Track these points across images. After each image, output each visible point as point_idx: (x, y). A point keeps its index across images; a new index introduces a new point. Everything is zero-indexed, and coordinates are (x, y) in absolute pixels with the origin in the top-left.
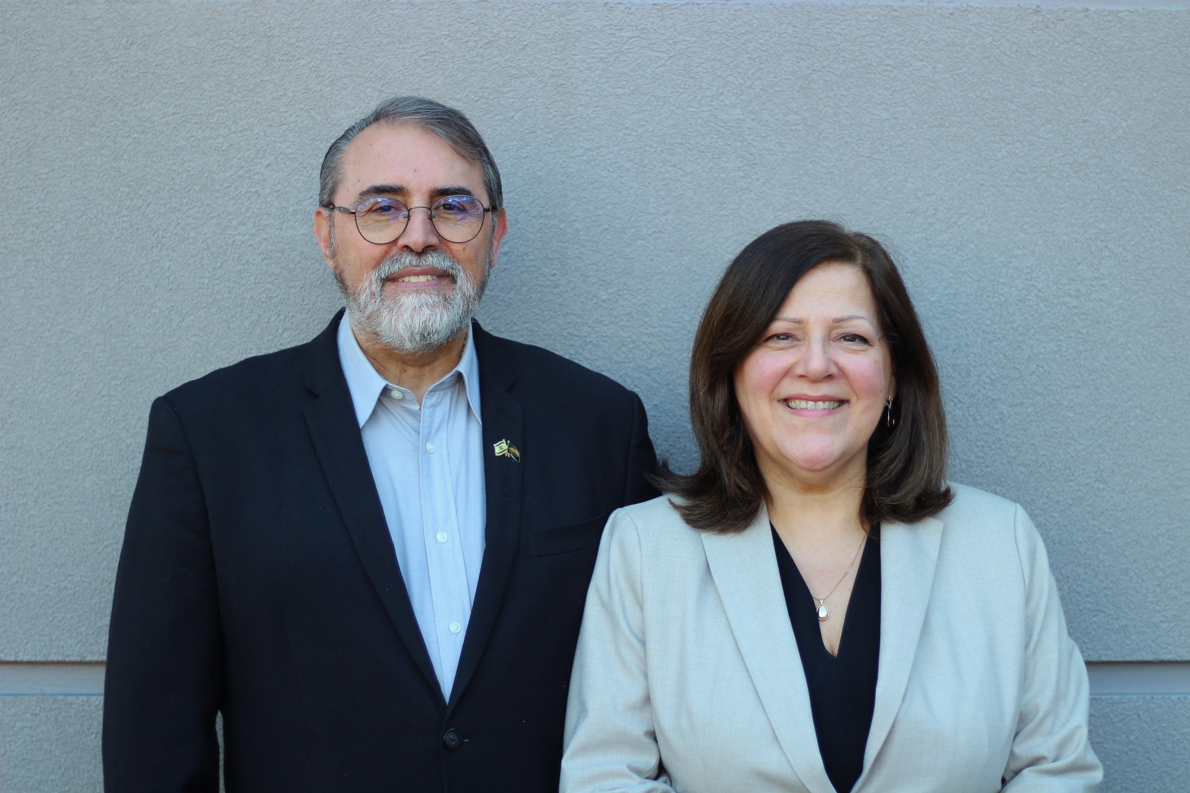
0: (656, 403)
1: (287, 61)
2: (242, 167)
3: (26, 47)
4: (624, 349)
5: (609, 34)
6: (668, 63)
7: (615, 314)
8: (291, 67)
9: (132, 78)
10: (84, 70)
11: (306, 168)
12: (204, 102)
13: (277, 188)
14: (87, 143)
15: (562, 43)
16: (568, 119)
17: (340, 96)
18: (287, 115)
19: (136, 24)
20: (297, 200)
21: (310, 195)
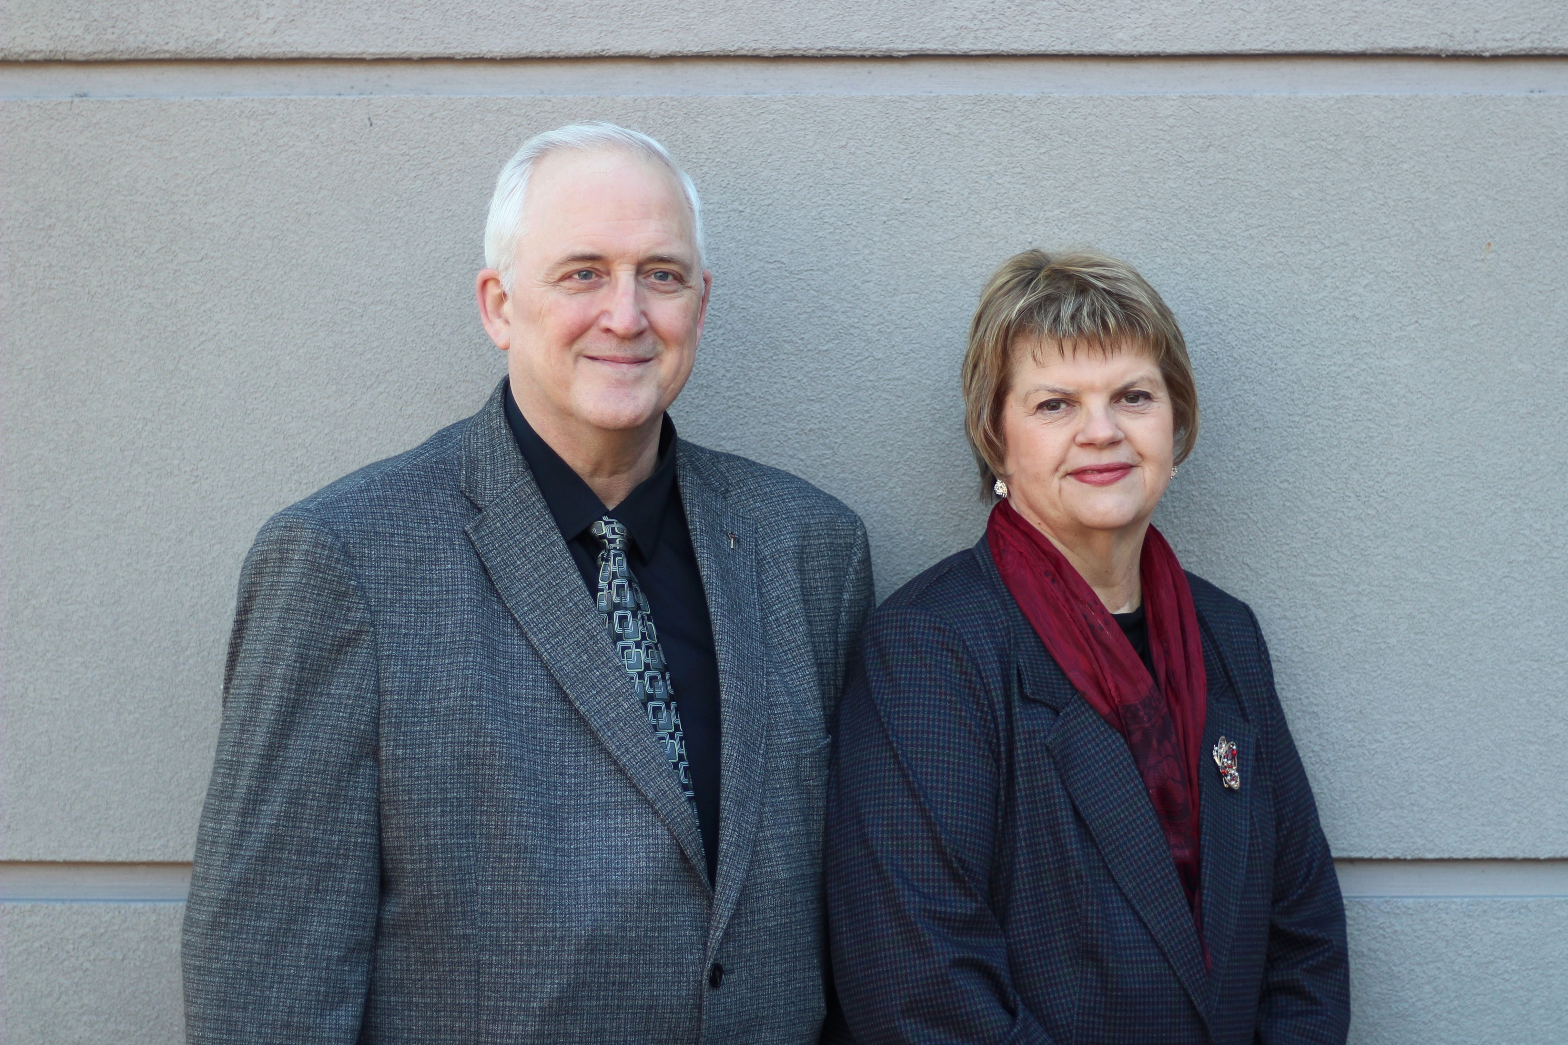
1: (1388, 165)
2: (1338, 287)
3: (1087, 149)
8: (1392, 173)
10: (1155, 176)
12: (1292, 212)
13: (1377, 311)
17: (1448, 206)
18: (1388, 227)
19: (1213, 123)
20: (1400, 325)
21: (1415, 319)
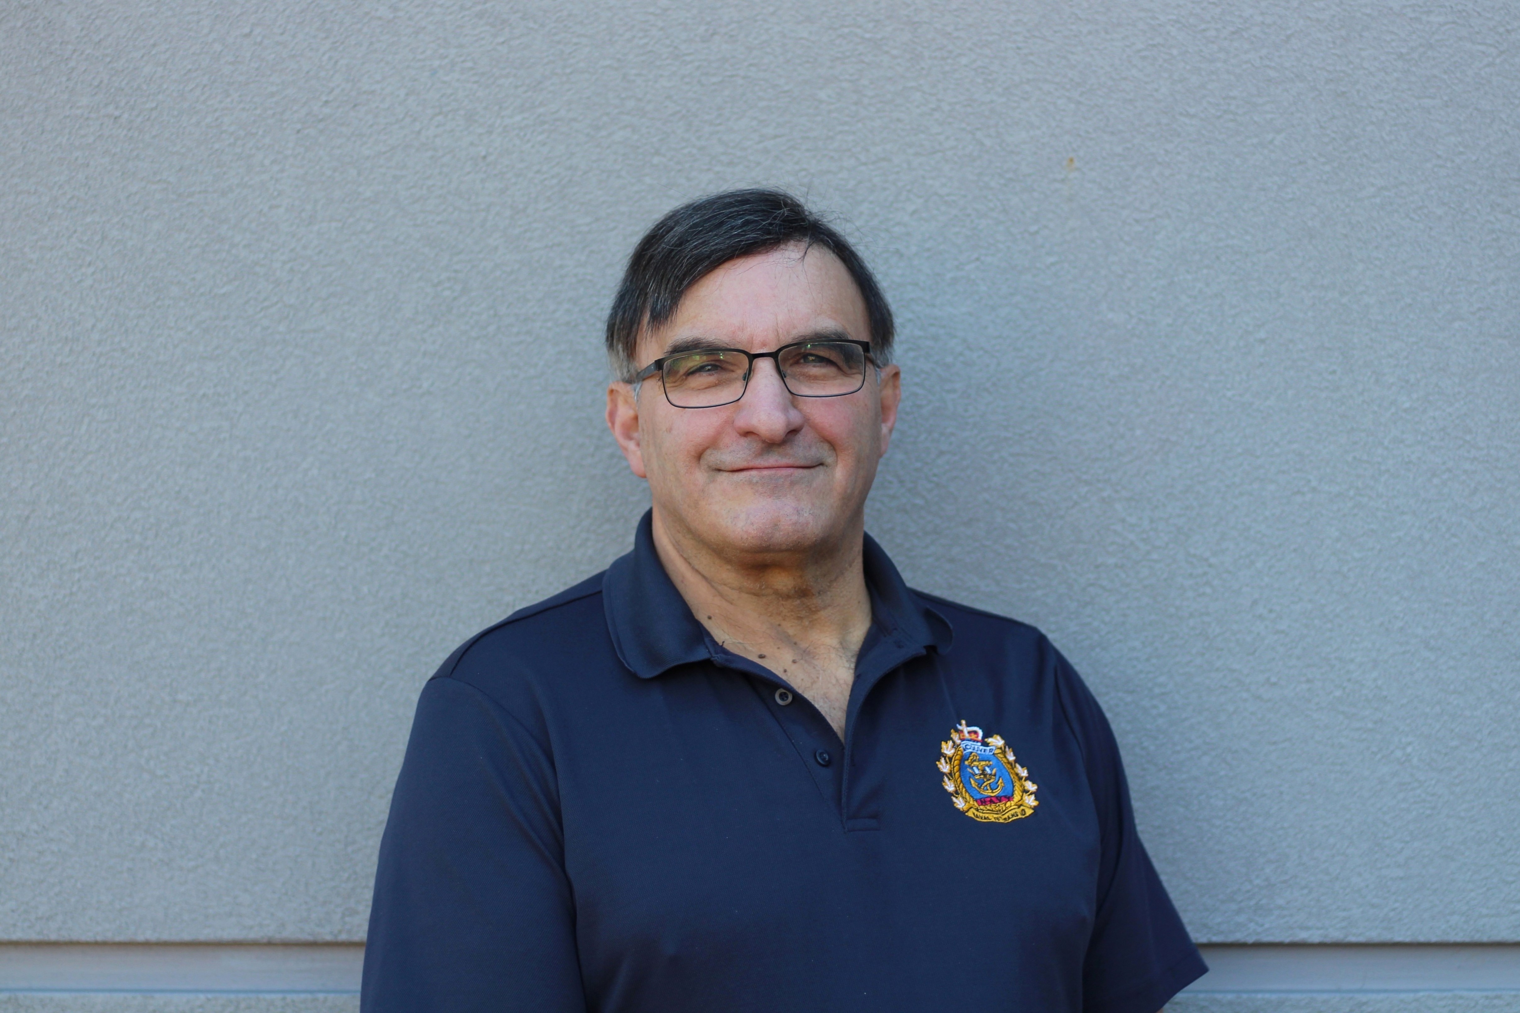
0: (1483, 560)
1: (942, 58)
3: (557, 38)
4: (1436, 481)
5: (1411, 19)
6: (1498, 61)
7: (1423, 429)
8: (947, 68)
9: (714, 84)
10: (644, 72)
11: (969, 215)
12: (819, 118)
13: (927, 245)
14: (648, 180)
15: (1343, 33)
16: (1352, 143)
17: (1018, 110)
18: (942, 137)
20: (956, 262)
